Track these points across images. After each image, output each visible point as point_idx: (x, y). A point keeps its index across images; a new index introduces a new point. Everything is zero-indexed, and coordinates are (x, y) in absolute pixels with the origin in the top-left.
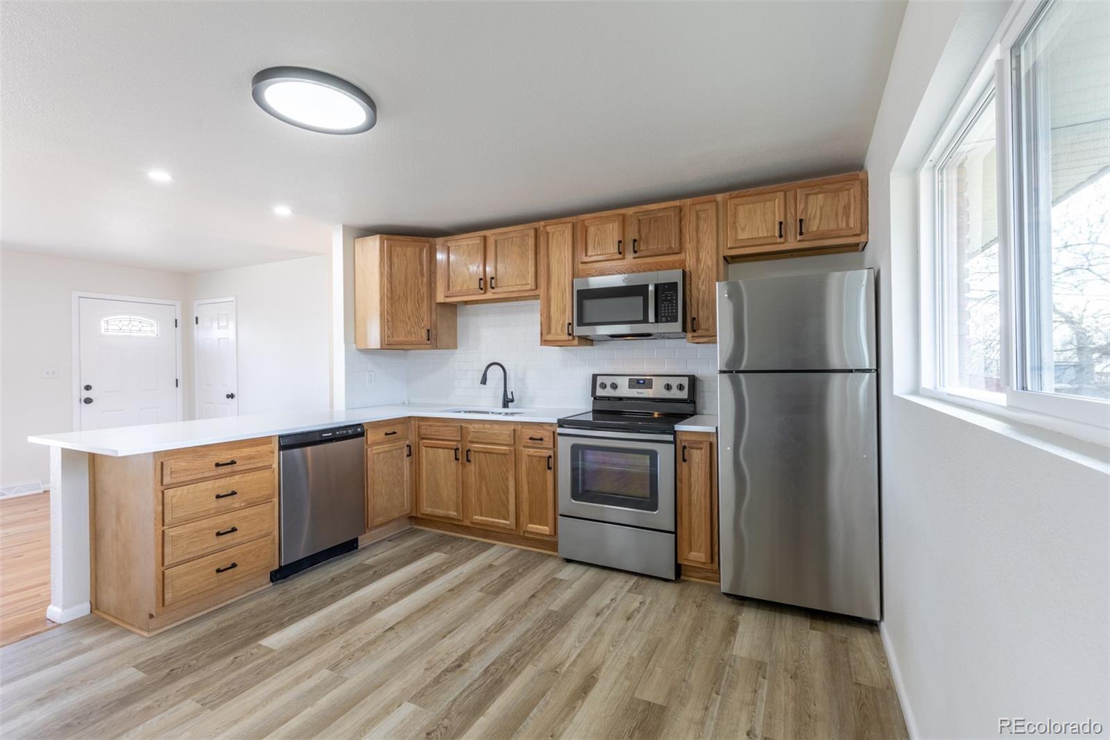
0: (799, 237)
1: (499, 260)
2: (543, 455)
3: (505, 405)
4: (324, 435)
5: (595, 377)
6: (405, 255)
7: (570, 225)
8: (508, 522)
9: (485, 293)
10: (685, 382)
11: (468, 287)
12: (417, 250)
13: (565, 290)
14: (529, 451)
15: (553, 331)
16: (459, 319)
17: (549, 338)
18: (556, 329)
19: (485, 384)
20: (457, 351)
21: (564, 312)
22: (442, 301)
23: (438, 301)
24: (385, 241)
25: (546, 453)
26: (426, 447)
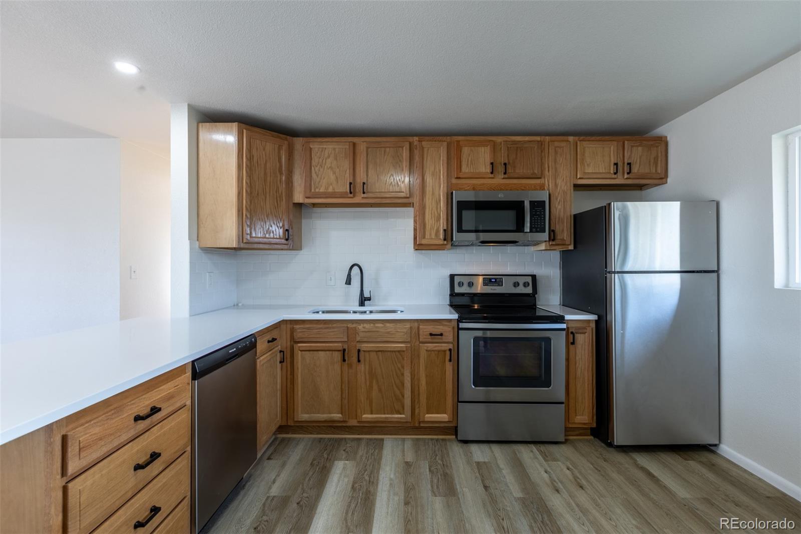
0: (626, 176)
1: (370, 166)
2: (443, 348)
3: (362, 304)
4: (230, 351)
5: (452, 277)
6: (264, 150)
7: (445, 144)
8: (403, 416)
9: (354, 196)
10: (529, 280)
11: (334, 189)
12: (277, 146)
13: (440, 201)
14: (427, 347)
15: (427, 236)
16: (304, 221)
17: (424, 242)
18: (430, 235)
19: (350, 284)
20: (302, 252)
21: (438, 219)
22: (301, 201)
23: (296, 201)
24: (245, 131)
25: (446, 346)
26: (301, 351)
